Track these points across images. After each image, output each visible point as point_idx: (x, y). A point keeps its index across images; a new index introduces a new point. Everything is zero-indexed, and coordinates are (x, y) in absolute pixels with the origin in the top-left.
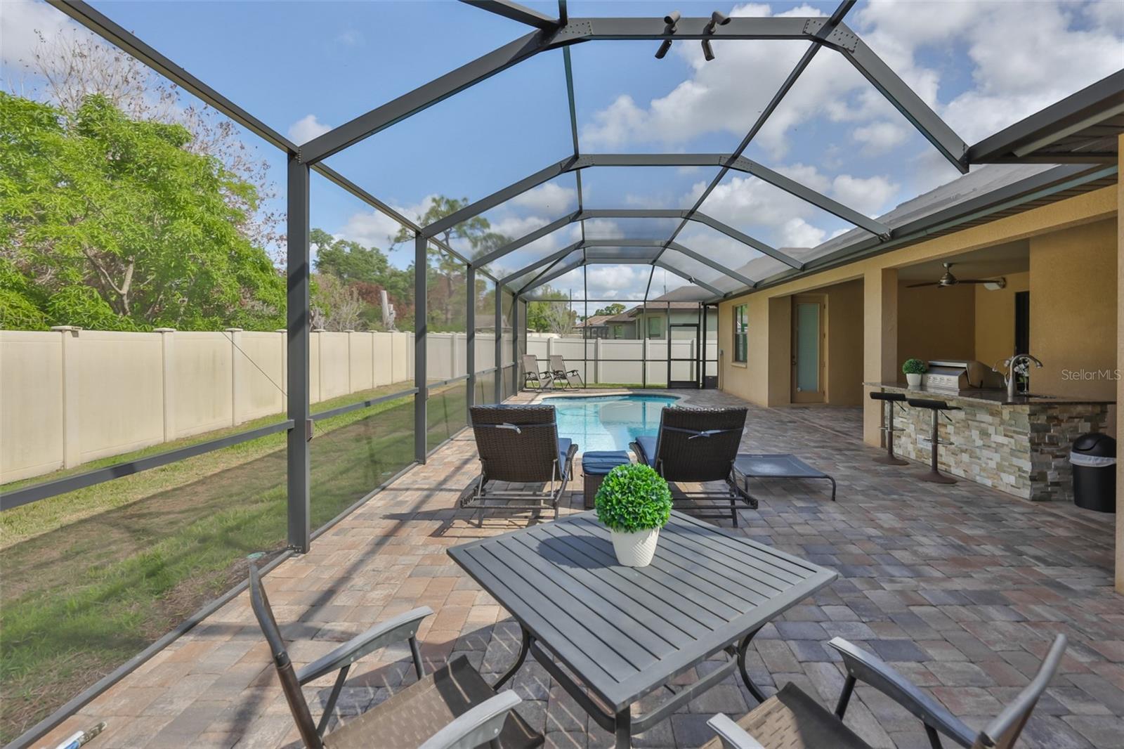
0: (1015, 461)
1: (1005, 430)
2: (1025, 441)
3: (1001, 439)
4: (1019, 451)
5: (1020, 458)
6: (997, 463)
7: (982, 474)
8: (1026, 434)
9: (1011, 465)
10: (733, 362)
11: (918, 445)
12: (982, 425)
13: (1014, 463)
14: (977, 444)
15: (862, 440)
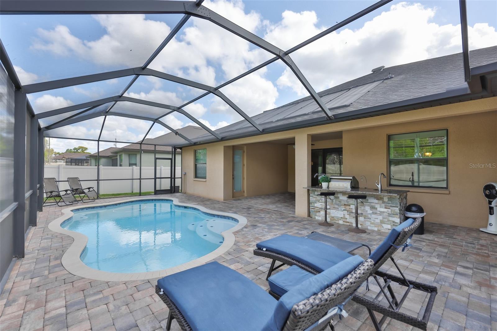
0: (391, 219)
1: (385, 206)
2: (397, 210)
3: (383, 210)
4: (393, 214)
5: (394, 217)
6: (380, 220)
7: (371, 225)
8: (398, 207)
9: (389, 220)
10: (194, 178)
11: (331, 215)
12: (372, 204)
13: (390, 220)
14: (368, 212)
15: (295, 214)
